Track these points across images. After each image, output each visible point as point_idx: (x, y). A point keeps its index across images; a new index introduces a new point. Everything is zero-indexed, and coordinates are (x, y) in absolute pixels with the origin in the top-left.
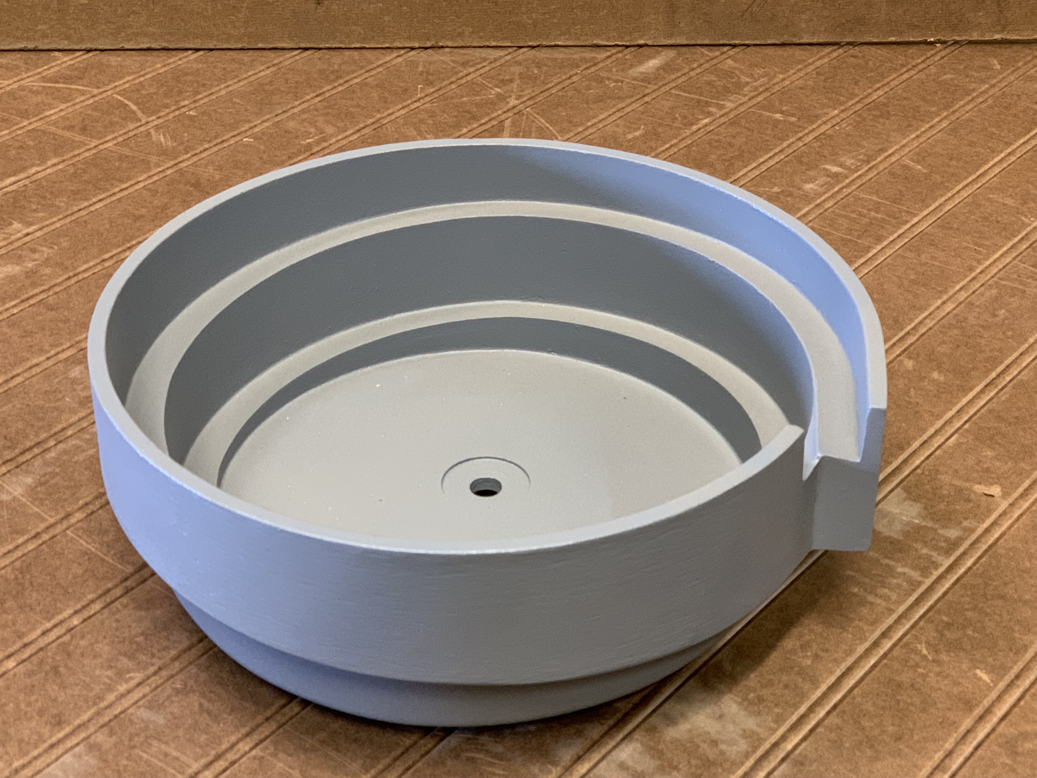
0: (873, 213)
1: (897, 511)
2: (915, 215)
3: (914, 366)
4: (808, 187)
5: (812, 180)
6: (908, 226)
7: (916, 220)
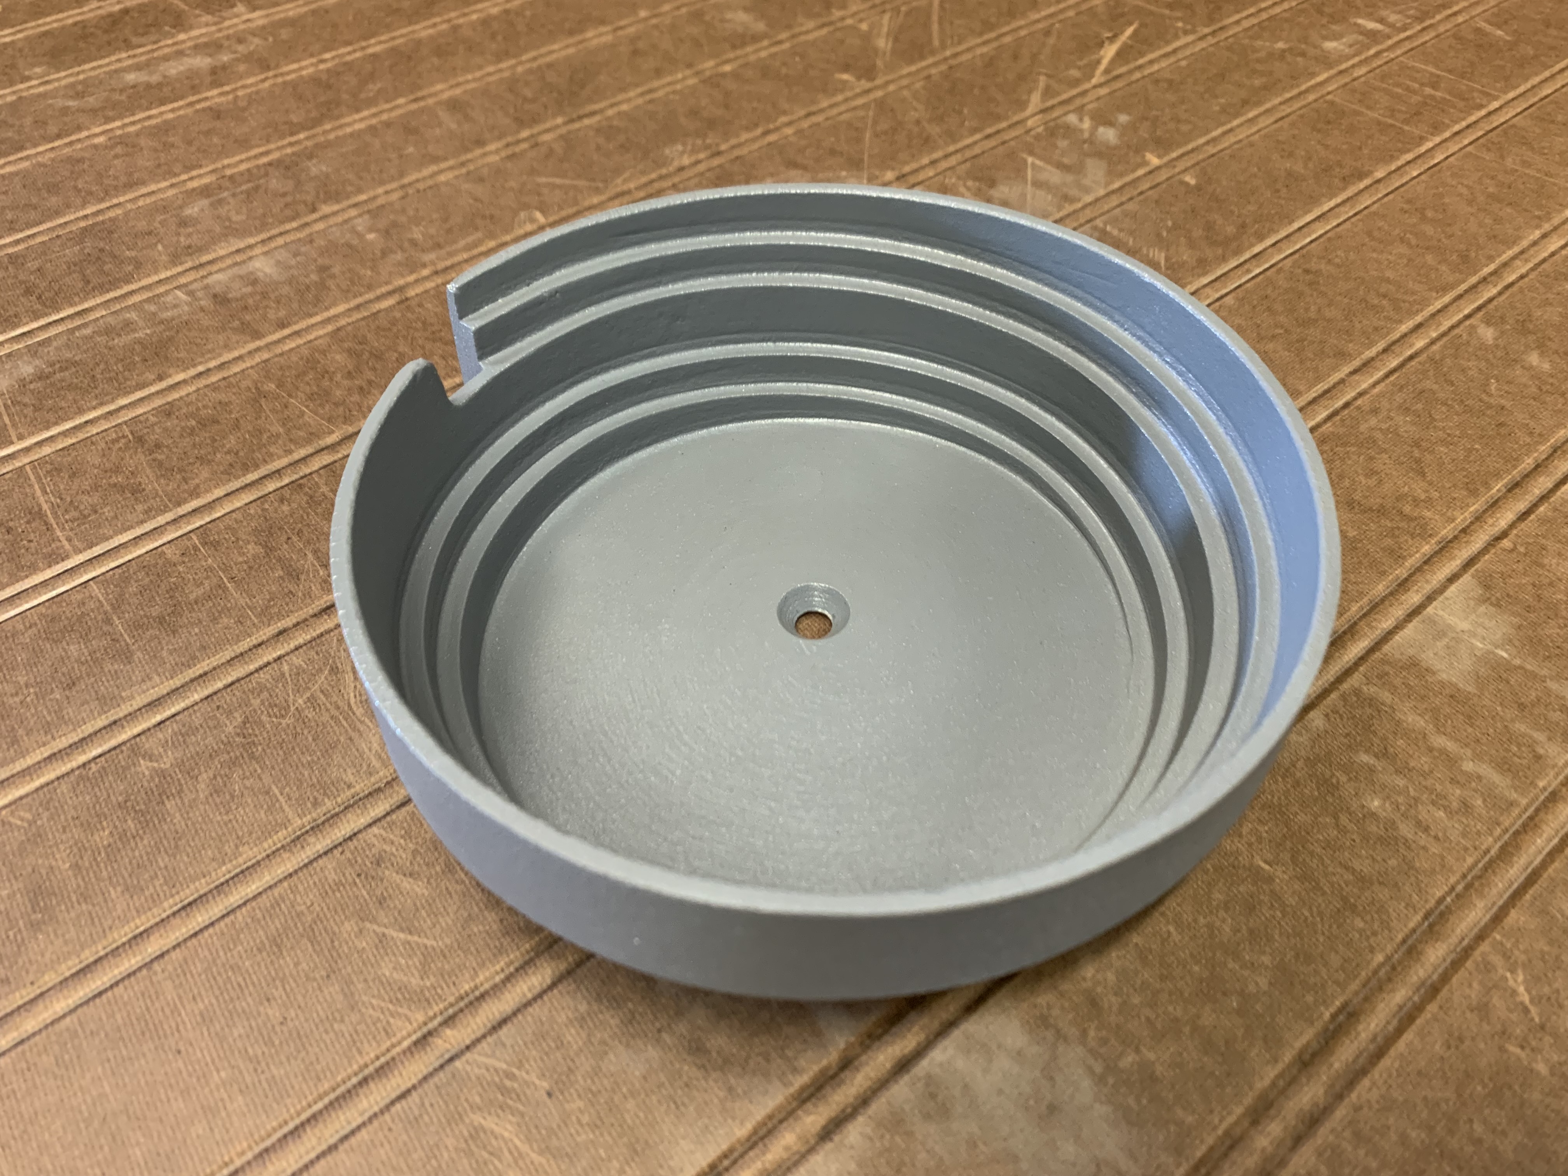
0: (1428, 90)
1: (1465, 625)
2: (1496, 98)
3: (1496, 339)
4: (1330, 45)
5: (1336, 37)
6: (1483, 112)
7: (1495, 104)
